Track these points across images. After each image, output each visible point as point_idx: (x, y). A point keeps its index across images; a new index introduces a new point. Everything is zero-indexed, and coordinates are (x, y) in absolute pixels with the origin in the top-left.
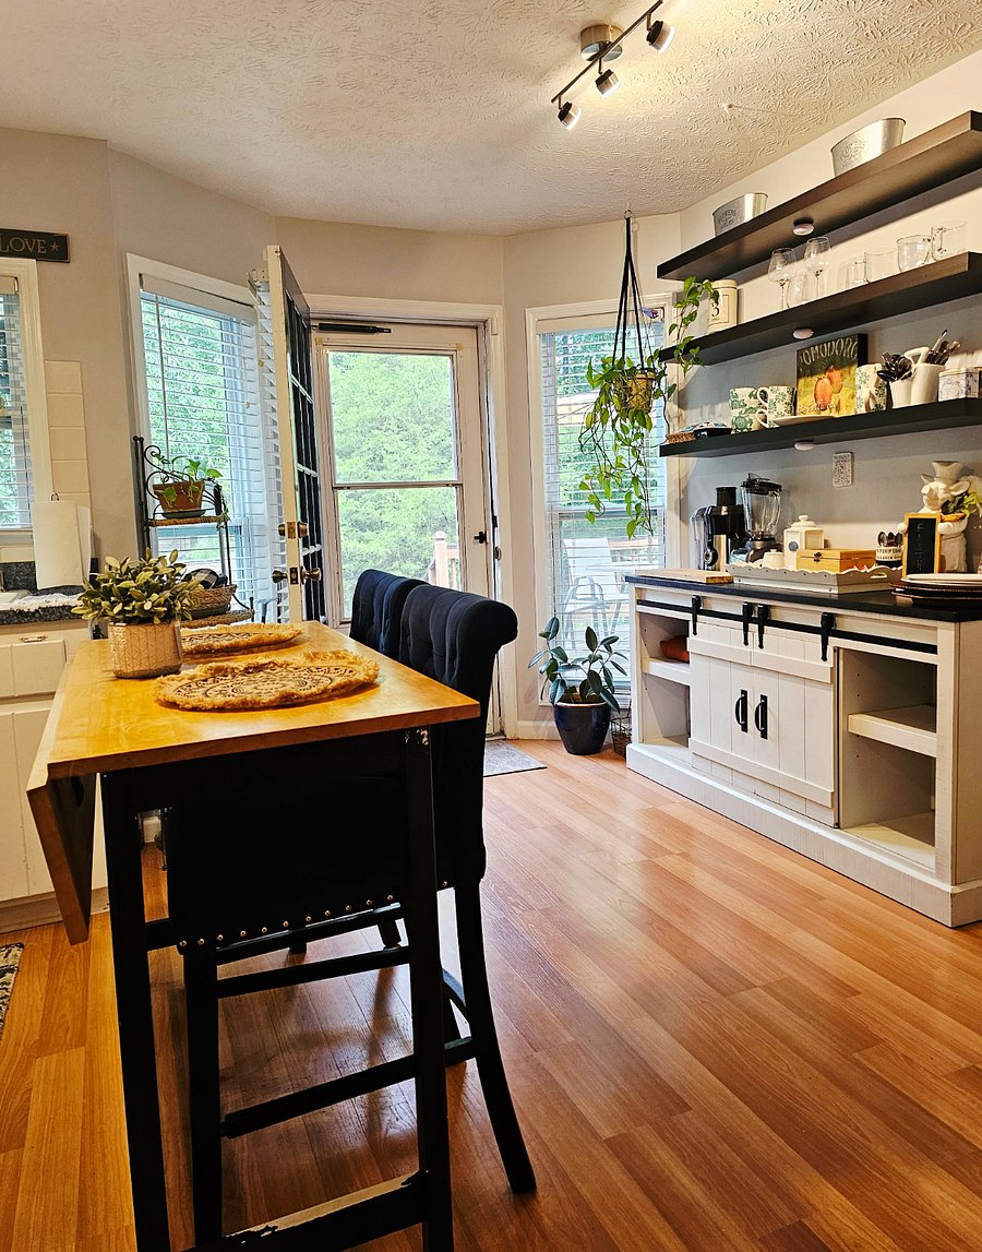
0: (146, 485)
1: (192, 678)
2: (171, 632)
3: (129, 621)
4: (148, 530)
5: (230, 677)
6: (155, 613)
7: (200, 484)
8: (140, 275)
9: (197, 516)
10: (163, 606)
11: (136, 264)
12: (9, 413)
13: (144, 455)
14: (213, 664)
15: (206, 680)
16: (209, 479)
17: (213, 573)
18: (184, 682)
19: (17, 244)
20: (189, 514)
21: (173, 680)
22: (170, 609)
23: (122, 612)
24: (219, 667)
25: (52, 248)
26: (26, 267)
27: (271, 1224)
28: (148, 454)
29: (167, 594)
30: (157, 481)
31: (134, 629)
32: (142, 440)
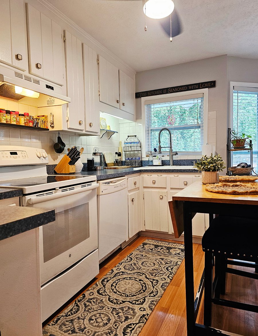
0: (230, 141)
1: (217, 186)
2: (216, 174)
3: (205, 170)
4: (230, 152)
5: (228, 187)
6: (211, 169)
7: (245, 140)
8: (234, 86)
9: (243, 148)
10: (213, 167)
11: (232, 84)
12: (200, 125)
13: (230, 133)
14: (223, 183)
15: (221, 187)
16: (247, 138)
17: (246, 164)
18: (215, 186)
19: (204, 85)
20: (240, 148)
21: (212, 185)
22: (215, 168)
23: (203, 168)
24: (225, 184)
25: (212, 84)
26: (206, 90)
27: (221, 331)
28: (232, 133)
29: (214, 164)
30: (233, 139)
31: (206, 172)
32: (230, 129)
